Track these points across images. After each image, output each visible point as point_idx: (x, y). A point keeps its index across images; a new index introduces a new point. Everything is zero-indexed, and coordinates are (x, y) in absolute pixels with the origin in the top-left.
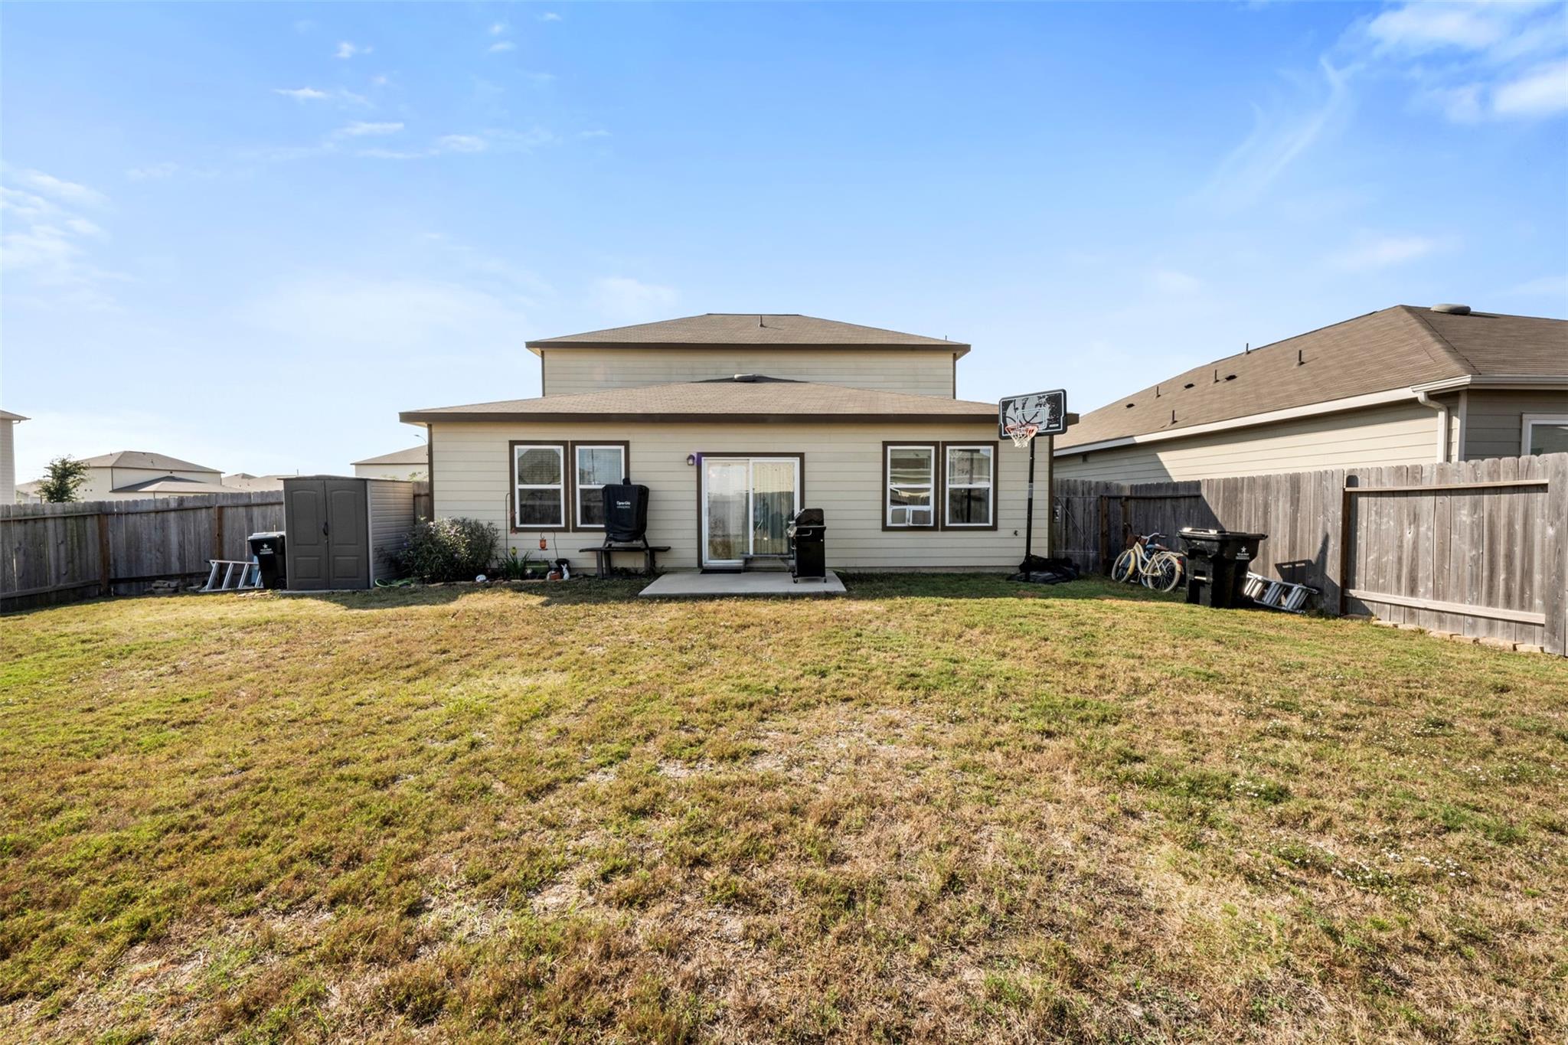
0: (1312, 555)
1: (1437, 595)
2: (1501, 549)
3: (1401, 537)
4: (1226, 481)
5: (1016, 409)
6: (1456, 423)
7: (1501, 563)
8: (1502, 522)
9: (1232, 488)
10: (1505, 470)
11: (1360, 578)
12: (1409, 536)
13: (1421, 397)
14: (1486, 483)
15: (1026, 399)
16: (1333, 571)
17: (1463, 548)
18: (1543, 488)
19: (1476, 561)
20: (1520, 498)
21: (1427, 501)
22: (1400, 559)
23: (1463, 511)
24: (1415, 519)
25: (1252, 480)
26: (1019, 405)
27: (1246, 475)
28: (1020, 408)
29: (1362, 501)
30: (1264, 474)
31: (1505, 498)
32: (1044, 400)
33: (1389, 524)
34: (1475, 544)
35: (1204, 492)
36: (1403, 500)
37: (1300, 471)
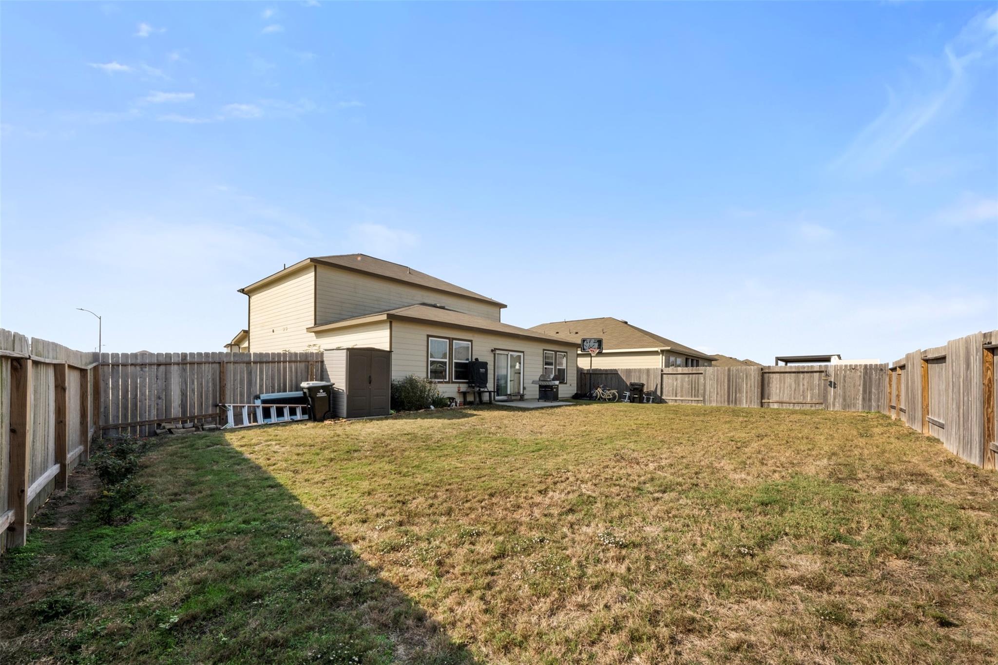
0: (653, 389)
1: (682, 396)
2: (693, 386)
3: (673, 384)
4: (627, 370)
5: (587, 343)
6: (664, 357)
7: (693, 389)
8: (694, 380)
9: (629, 372)
10: (695, 370)
11: (664, 394)
12: (675, 383)
13: (659, 351)
14: (690, 372)
16: (659, 393)
17: (686, 385)
18: (702, 373)
19: (689, 388)
20: (697, 375)
21: (680, 376)
22: (673, 389)
23: (686, 378)
24: (677, 380)
25: (635, 369)
27: (633, 368)
28: (589, 342)
29: (664, 376)
30: (639, 368)
31: (694, 375)
32: (596, 341)
33: (670, 381)
34: (689, 385)
35: (619, 373)
36: (674, 375)
37: (650, 368)
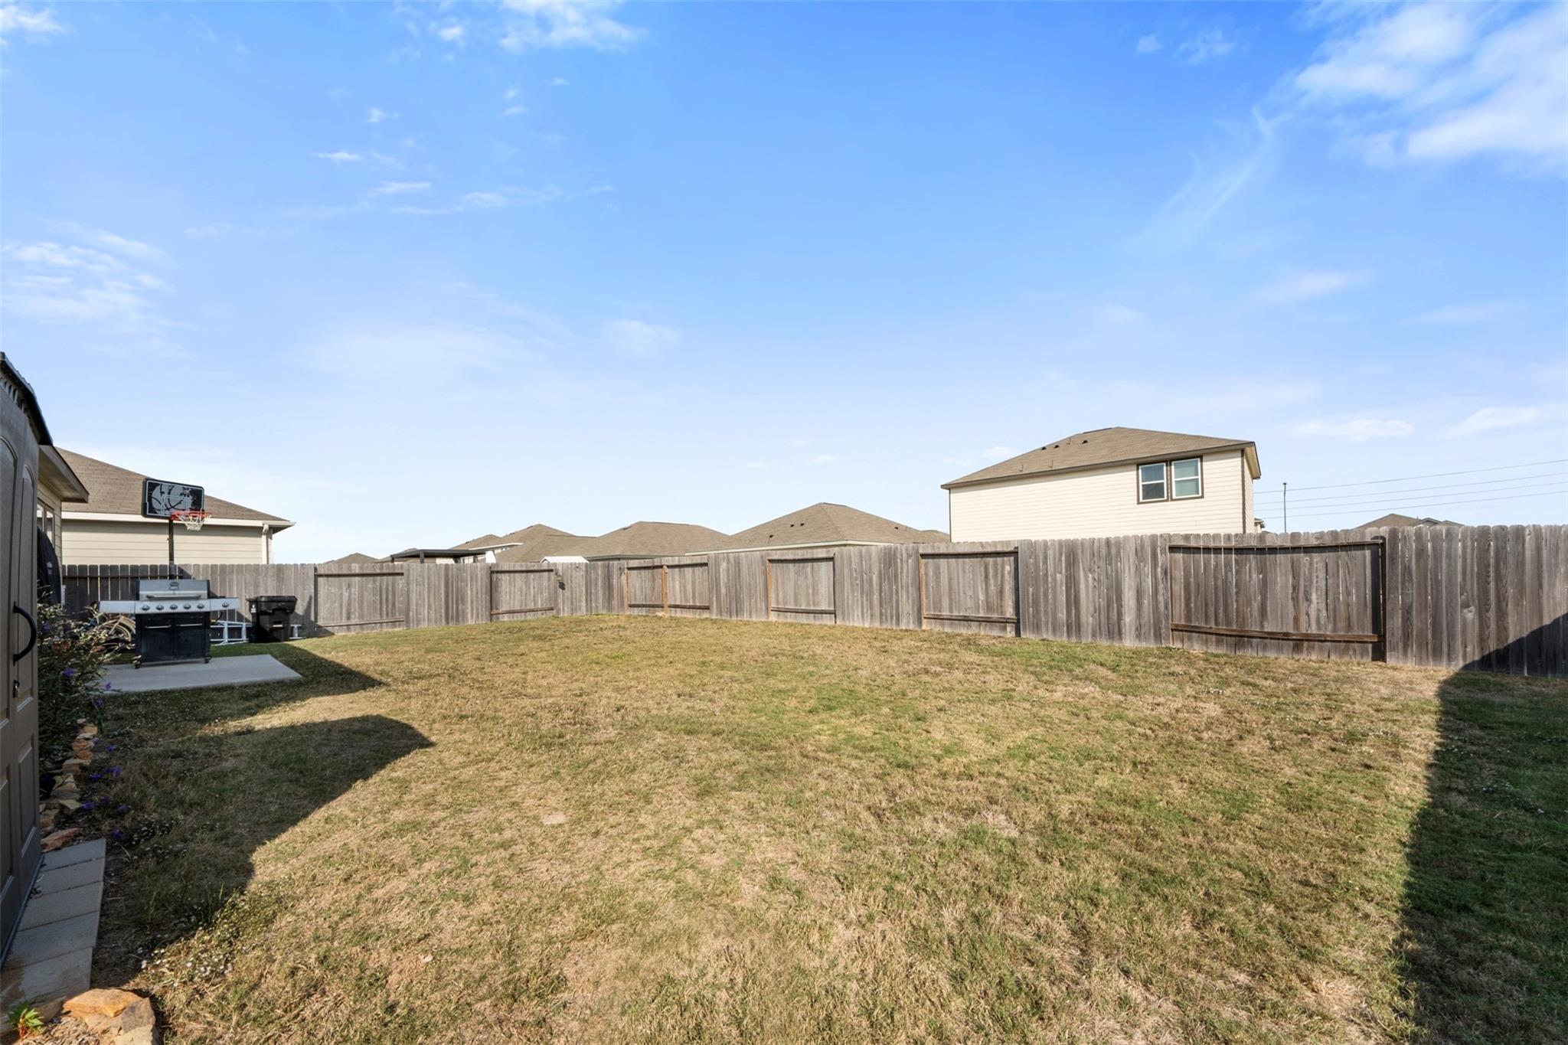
1: (360, 617)
3: (342, 595)
5: (162, 493)
8: (384, 587)
11: (323, 617)
12: (345, 594)
14: (378, 572)
15: (172, 485)
16: (312, 616)
18: (401, 574)
19: (374, 600)
21: (356, 579)
22: (341, 605)
23: (369, 582)
24: (349, 586)
26: (165, 489)
28: (166, 492)
29: (321, 579)
32: (188, 491)
33: (334, 590)
34: (375, 595)
36: (343, 579)
